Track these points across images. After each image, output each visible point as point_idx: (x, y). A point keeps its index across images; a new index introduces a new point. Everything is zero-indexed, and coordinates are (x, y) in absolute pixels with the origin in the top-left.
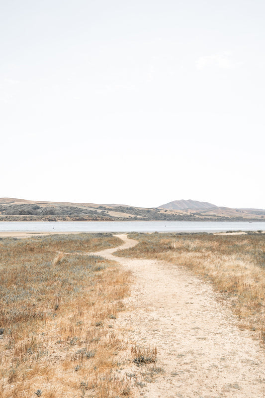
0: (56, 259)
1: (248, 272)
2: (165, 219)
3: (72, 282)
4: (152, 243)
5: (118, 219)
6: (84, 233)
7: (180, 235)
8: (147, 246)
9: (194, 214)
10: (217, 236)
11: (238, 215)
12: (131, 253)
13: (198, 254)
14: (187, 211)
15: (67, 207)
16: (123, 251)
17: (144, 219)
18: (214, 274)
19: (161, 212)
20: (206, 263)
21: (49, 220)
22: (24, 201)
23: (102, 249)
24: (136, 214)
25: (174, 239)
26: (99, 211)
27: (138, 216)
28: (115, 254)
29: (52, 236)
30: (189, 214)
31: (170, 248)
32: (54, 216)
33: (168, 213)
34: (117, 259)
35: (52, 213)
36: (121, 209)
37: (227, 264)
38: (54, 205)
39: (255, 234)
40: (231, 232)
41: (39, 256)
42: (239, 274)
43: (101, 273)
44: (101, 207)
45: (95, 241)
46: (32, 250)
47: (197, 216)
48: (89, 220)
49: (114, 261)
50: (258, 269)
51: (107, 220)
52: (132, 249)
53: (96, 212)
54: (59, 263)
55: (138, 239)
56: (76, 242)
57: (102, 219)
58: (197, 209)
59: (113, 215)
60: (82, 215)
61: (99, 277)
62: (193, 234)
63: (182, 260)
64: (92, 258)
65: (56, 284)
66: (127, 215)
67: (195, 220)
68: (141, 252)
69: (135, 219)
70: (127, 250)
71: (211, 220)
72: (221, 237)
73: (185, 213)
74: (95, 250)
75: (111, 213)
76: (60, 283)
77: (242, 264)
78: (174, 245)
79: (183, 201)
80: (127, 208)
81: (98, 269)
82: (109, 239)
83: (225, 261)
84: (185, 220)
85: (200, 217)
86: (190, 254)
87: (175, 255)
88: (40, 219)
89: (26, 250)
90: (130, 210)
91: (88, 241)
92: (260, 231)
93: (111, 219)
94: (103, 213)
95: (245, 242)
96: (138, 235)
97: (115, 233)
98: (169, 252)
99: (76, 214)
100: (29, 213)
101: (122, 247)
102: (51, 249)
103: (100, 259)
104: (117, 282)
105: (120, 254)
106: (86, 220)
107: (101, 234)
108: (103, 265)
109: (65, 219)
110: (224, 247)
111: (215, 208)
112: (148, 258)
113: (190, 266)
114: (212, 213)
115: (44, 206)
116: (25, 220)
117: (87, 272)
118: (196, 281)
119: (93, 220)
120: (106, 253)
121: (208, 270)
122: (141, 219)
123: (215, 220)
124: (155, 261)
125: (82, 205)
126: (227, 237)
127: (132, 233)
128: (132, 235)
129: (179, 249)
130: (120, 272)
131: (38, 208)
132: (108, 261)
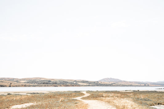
0: (61, 100)
1: (129, 104)
2: (101, 86)
3: (67, 107)
4: (96, 95)
5: (82, 86)
6: (69, 91)
7: (107, 92)
8: (94, 96)
9: (113, 84)
10: (121, 92)
11: (131, 84)
12: (88, 98)
13: (112, 98)
14: (110, 82)
15: (62, 81)
16: (84, 97)
17: (93, 86)
18: (117, 104)
19: (99, 83)
20: (115, 101)
21: (55, 86)
22: (45, 78)
23: (77, 97)
24: (89, 84)
25: (104, 93)
26: (75, 82)
27: (90, 85)
28: (81, 98)
29: (57, 92)
30: (110, 83)
31: (102, 96)
32: (57, 85)
33: (102, 83)
34: (83, 100)
35: (56, 83)
36: (83, 82)
37: (122, 101)
38: (57, 80)
39: (136, 91)
40: (127, 91)
41: (54, 99)
42: (126, 105)
43: (77, 104)
44: (75, 81)
45: (74, 94)
46: (50, 97)
47: (114, 84)
48: (71, 86)
49: (82, 101)
50: (133, 103)
51: (78, 86)
52: (88, 97)
53: (73, 83)
54: (62, 101)
55: (90, 93)
56: (67, 94)
57: (76, 86)
58: (114, 82)
59: (80, 84)
60: (68, 84)
61: (77, 106)
62: (112, 91)
63: (106, 100)
64: (73, 100)
65: (62, 108)
66: (86, 84)
67: (113, 86)
68: (92, 97)
69: (89, 86)
70: (86, 97)
71: (120, 86)
72: (123, 92)
73: (109, 83)
74: (74, 97)
75: (79, 83)
76: (63, 108)
77: (127, 101)
78: (104, 95)
79: (108, 78)
80: (86, 81)
81: (76, 103)
82: (79, 93)
83: (121, 100)
84: (109, 86)
85: (115, 85)
86: (109, 98)
87: (104, 98)
88: (51, 86)
89: (48, 97)
90: (87, 82)
91: (71, 94)
92: (138, 90)
93: (79, 86)
94: (76, 83)
95: (132, 94)
96: (90, 92)
97: (81, 91)
98: (102, 98)
99: (65, 84)
100: (47, 83)
101: (84, 96)
102: (57, 97)
103: (76, 100)
104: (83, 107)
105: (84, 98)
106: (69, 86)
107: (76, 91)
108: (78, 102)
109: (61, 86)
110: (123, 96)
111: (121, 81)
112: (94, 100)
113: (109, 102)
114: (120, 83)
115: (53, 81)
116: (45, 86)
117: (72, 104)
118: (111, 107)
119: (72, 86)
120: (79, 98)
121: (115, 103)
122: (91, 86)
123: (121, 86)
124: (97, 101)
125: (68, 80)
126: (125, 92)
127: (88, 91)
128: (88, 92)
129: (106, 97)
130: (84, 104)
131: (50, 81)
132: (79, 101)
